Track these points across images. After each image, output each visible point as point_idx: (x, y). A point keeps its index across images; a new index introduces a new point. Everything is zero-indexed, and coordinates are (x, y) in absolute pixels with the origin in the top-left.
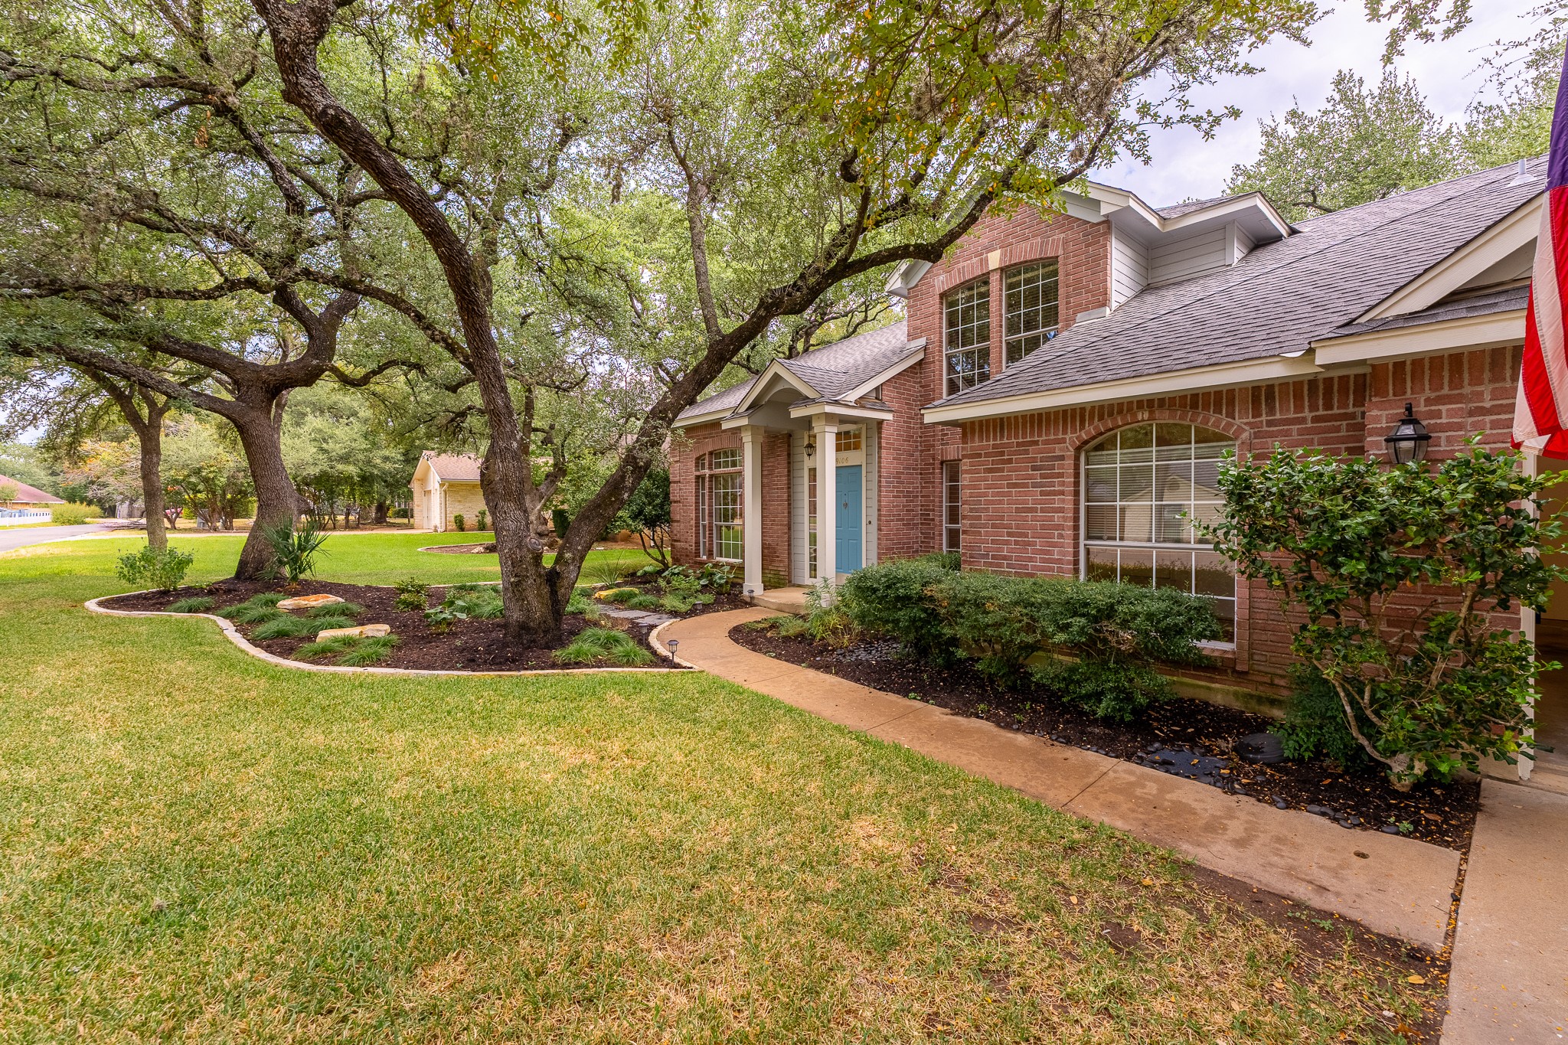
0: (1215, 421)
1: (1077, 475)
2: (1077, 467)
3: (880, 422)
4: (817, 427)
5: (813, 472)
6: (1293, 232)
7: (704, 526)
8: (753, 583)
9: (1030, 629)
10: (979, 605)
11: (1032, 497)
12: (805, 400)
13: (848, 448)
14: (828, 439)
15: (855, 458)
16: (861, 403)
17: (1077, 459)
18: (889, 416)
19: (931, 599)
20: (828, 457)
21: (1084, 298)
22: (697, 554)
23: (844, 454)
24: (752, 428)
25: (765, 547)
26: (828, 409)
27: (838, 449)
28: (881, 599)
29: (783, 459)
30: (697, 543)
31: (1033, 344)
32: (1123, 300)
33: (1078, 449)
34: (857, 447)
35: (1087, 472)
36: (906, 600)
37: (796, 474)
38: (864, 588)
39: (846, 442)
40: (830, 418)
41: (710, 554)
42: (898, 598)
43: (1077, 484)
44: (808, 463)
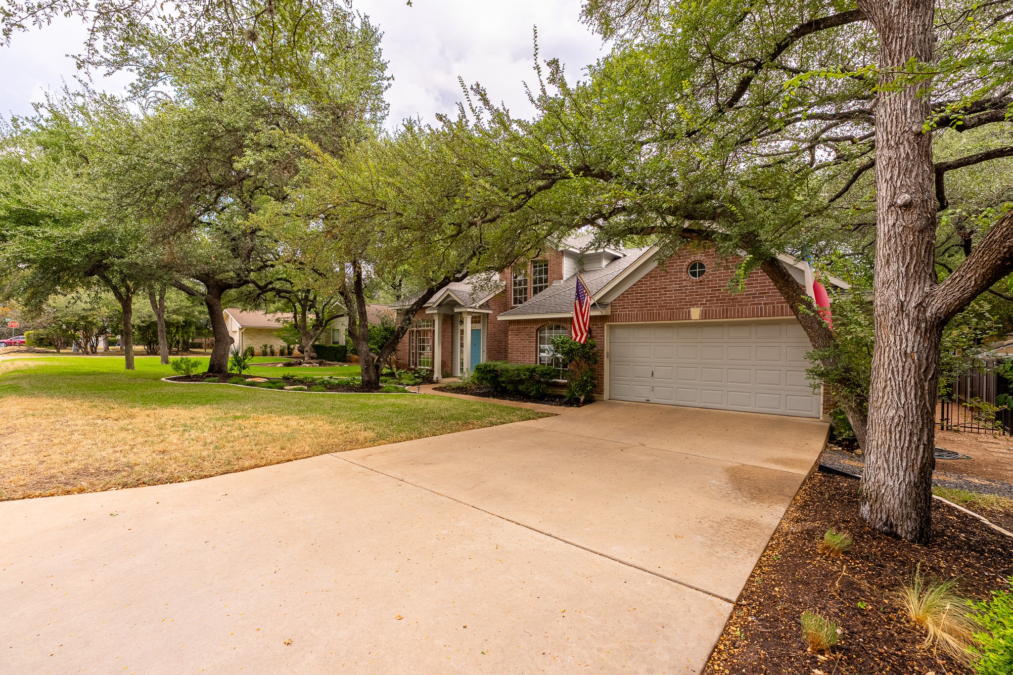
0: (564, 325)
1: (537, 337)
2: (537, 335)
3: (488, 314)
4: (464, 316)
5: (462, 331)
6: (625, 256)
7: (413, 353)
8: (437, 374)
9: (518, 376)
10: (507, 371)
11: (526, 343)
12: (460, 306)
13: (476, 322)
14: (468, 320)
15: (478, 326)
16: (481, 307)
17: (537, 333)
18: (491, 312)
19: (496, 371)
20: (468, 326)
21: (556, 276)
22: (409, 365)
23: (475, 325)
24: (438, 314)
25: (442, 361)
26: (469, 310)
27: (472, 323)
28: (484, 371)
29: (449, 325)
30: (409, 360)
31: (541, 289)
32: (568, 277)
33: (537, 330)
34: (479, 322)
35: (540, 337)
36: (490, 371)
37: (455, 331)
38: (478, 369)
39: (476, 319)
40: (469, 313)
41: (416, 365)
42: (488, 371)
43: (537, 340)
44: (460, 328)
